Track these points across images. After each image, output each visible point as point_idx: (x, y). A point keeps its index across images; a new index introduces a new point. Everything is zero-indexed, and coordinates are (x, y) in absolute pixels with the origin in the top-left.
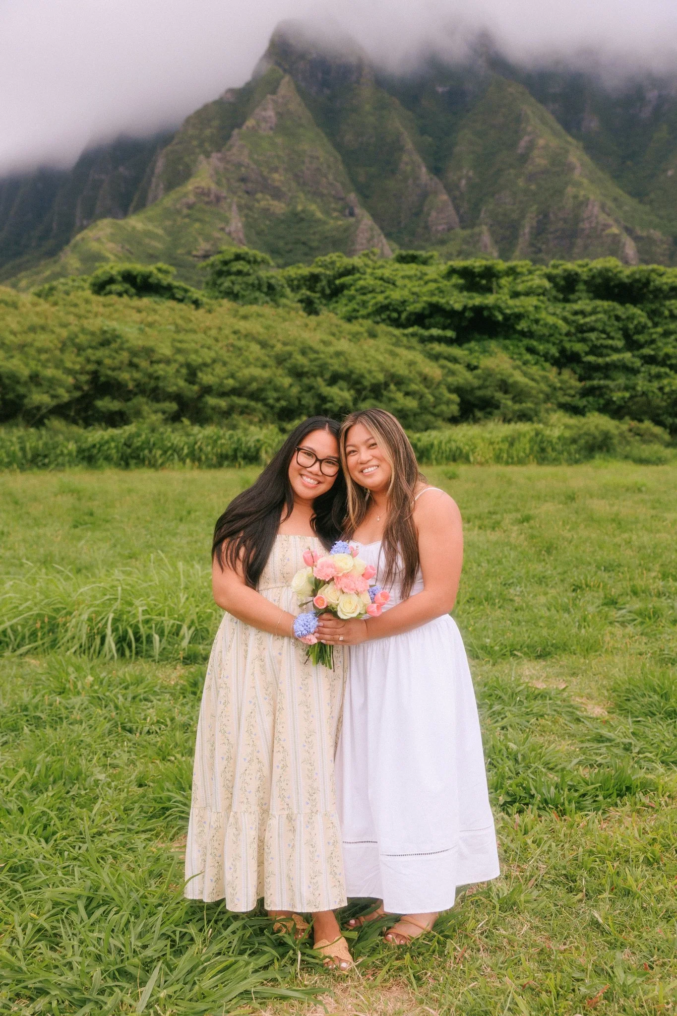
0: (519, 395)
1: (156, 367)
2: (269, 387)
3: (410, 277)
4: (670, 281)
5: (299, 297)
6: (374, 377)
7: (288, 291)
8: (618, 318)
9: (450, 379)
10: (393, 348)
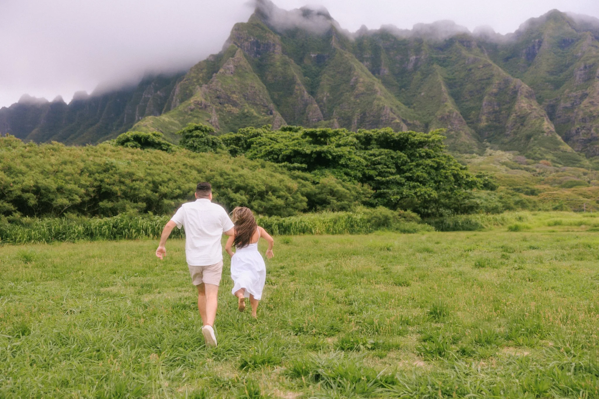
0: (340, 197)
1: (134, 182)
3: (285, 138)
4: (418, 138)
5: (229, 148)
6: (260, 188)
7: (224, 146)
8: (392, 158)
9: (303, 189)
10: (273, 173)
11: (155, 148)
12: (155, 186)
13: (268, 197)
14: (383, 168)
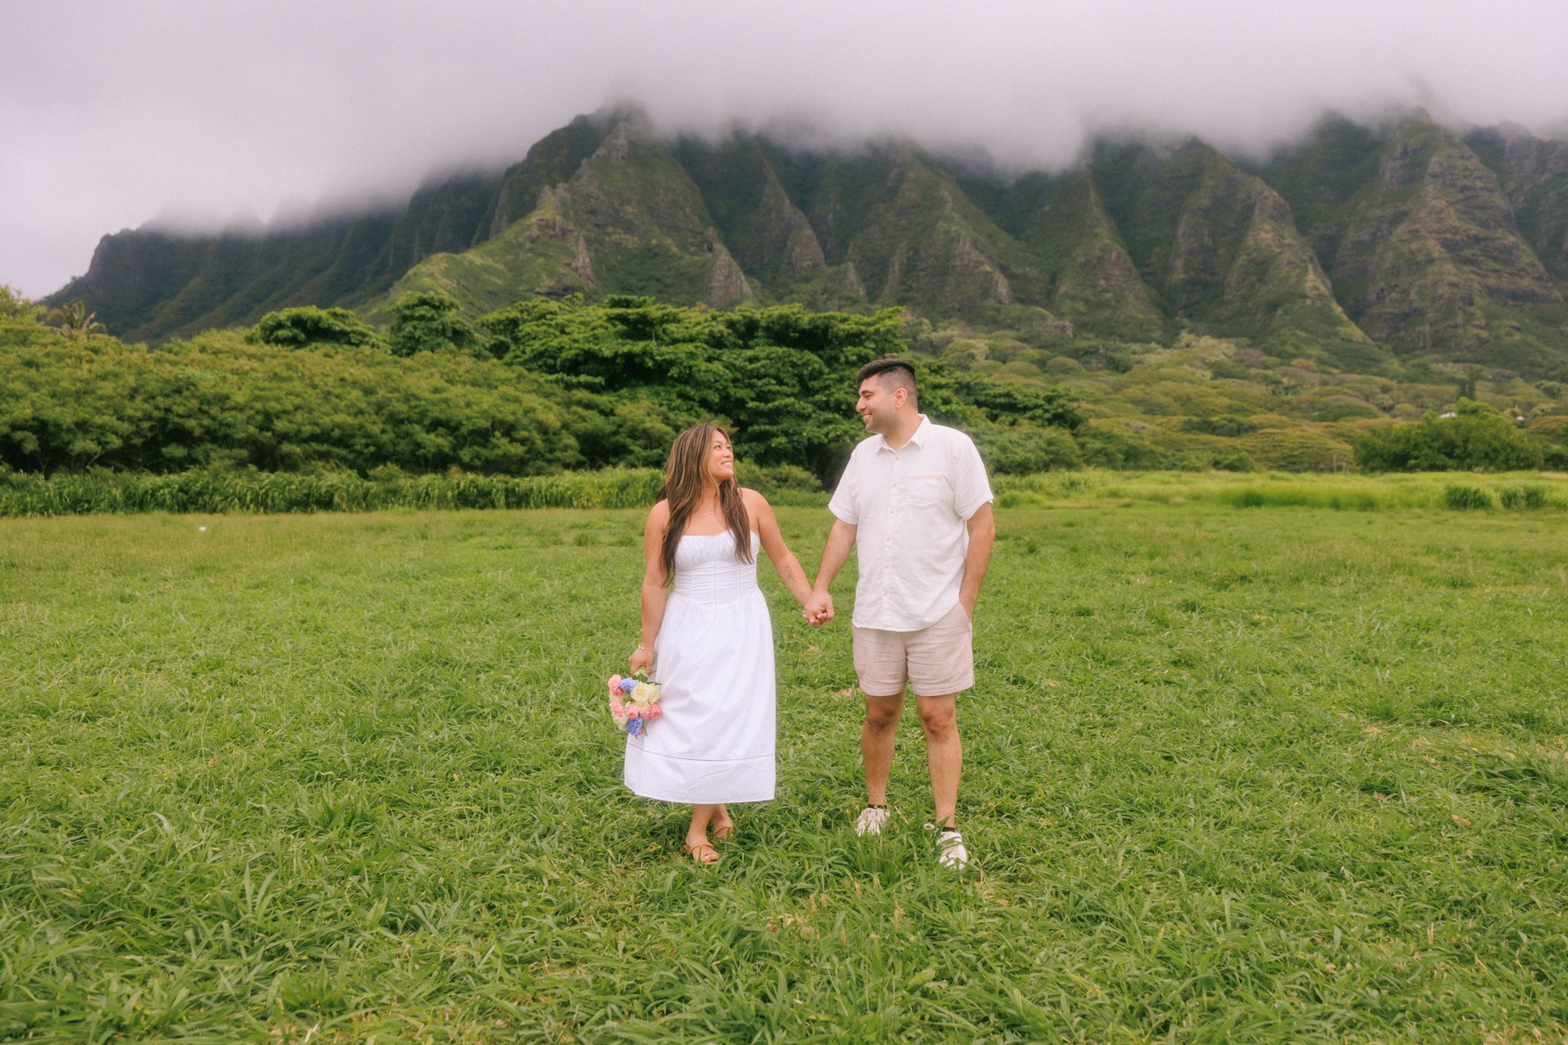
0: (651, 441)
1: (227, 414)
2: (358, 432)
5: (492, 342)
6: (474, 423)
7: (478, 337)
8: (794, 365)
9: (577, 425)
11: (338, 341)
12: (267, 420)
13: (494, 441)
14: (769, 384)
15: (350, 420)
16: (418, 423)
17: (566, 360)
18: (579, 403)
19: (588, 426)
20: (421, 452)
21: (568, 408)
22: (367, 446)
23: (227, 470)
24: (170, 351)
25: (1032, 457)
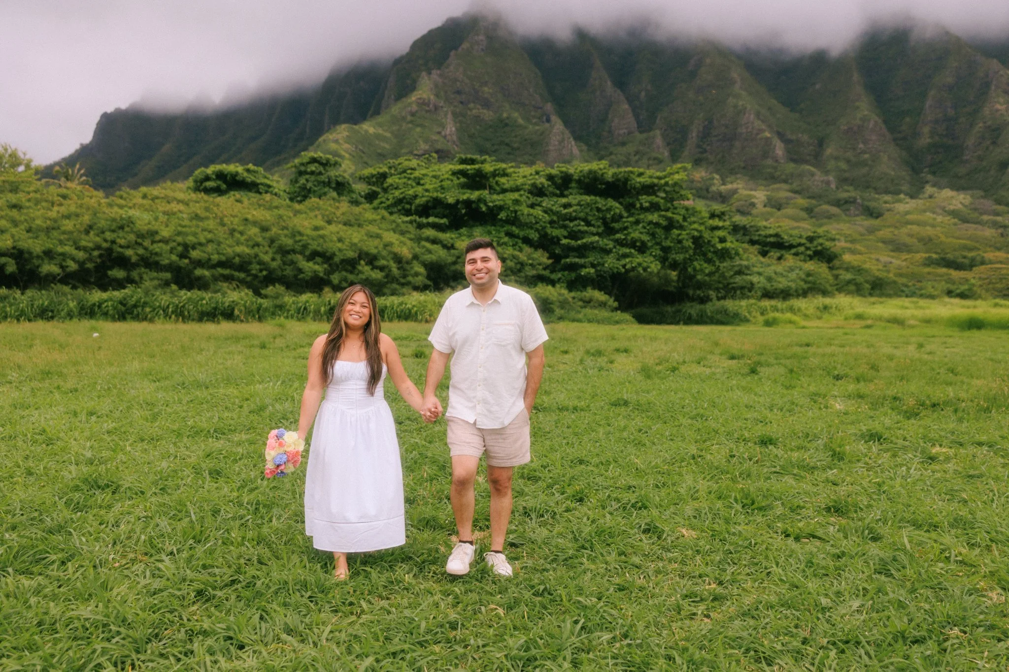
2: (254, 260)
4: (644, 180)
5: (367, 191)
7: (355, 187)
8: (598, 210)
9: (425, 257)
11: (250, 191)
12: (185, 250)
13: (360, 268)
14: (579, 225)
15: (247, 250)
16: (301, 253)
17: (419, 206)
18: (427, 239)
19: (432, 258)
20: (301, 276)
21: (419, 243)
22: (261, 271)
23: (156, 288)
24: (121, 197)
25: (793, 285)
